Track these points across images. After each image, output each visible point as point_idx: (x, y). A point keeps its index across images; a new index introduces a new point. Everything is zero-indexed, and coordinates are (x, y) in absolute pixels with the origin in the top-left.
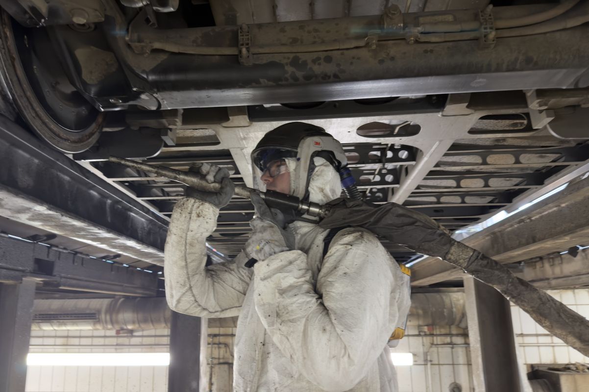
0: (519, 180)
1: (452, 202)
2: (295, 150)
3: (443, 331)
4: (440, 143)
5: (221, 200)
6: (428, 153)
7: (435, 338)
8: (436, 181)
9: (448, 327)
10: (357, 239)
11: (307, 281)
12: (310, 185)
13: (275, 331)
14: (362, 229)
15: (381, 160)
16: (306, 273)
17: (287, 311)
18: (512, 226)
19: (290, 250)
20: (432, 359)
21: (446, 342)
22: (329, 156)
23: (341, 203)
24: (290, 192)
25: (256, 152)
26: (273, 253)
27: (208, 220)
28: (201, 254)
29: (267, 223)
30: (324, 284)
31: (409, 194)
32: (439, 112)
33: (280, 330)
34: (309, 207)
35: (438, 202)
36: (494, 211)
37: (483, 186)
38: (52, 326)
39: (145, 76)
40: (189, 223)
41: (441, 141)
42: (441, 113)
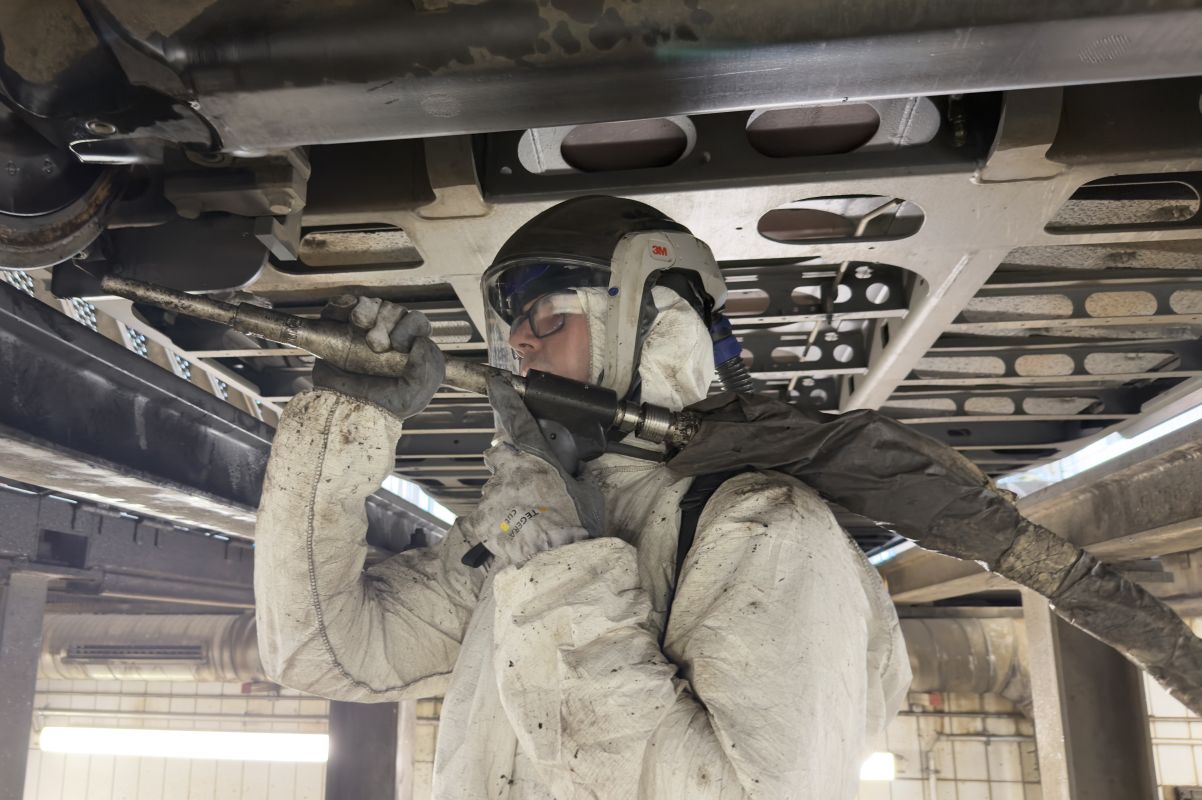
0: (1160, 357)
1: (993, 410)
2: (602, 267)
3: (966, 705)
4: (970, 260)
5: (408, 398)
6: (941, 284)
7: (947, 720)
8: (955, 359)
9: (977, 696)
10: (777, 505)
11: (641, 625)
12: (644, 360)
13: (556, 770)
14: (788, 478)
15: (823, 306)
16: (636, 602)
17: (591, 718)
18: (1150, 467)
19: (591, 537)
20: (939, 768)
21: (972, 730)
22: (687, 283)
23: (728, 409)
24: (589, 375)
25: (492, 274)
26: (546, 546)
27: (371, 452)
28: (352, 541)
29: (530, 460)
30: (696, 635)
31: (889, 391)
32: (973, 171)
33: (572, 770)
34: (643, 416)
35: (960, 412)
36: (1089, 435)
37: (1070, 372)
38: (111, 671)
39: (160, 52)
40: (321, 457)
41: (973, 253)
42: (976, 174)
